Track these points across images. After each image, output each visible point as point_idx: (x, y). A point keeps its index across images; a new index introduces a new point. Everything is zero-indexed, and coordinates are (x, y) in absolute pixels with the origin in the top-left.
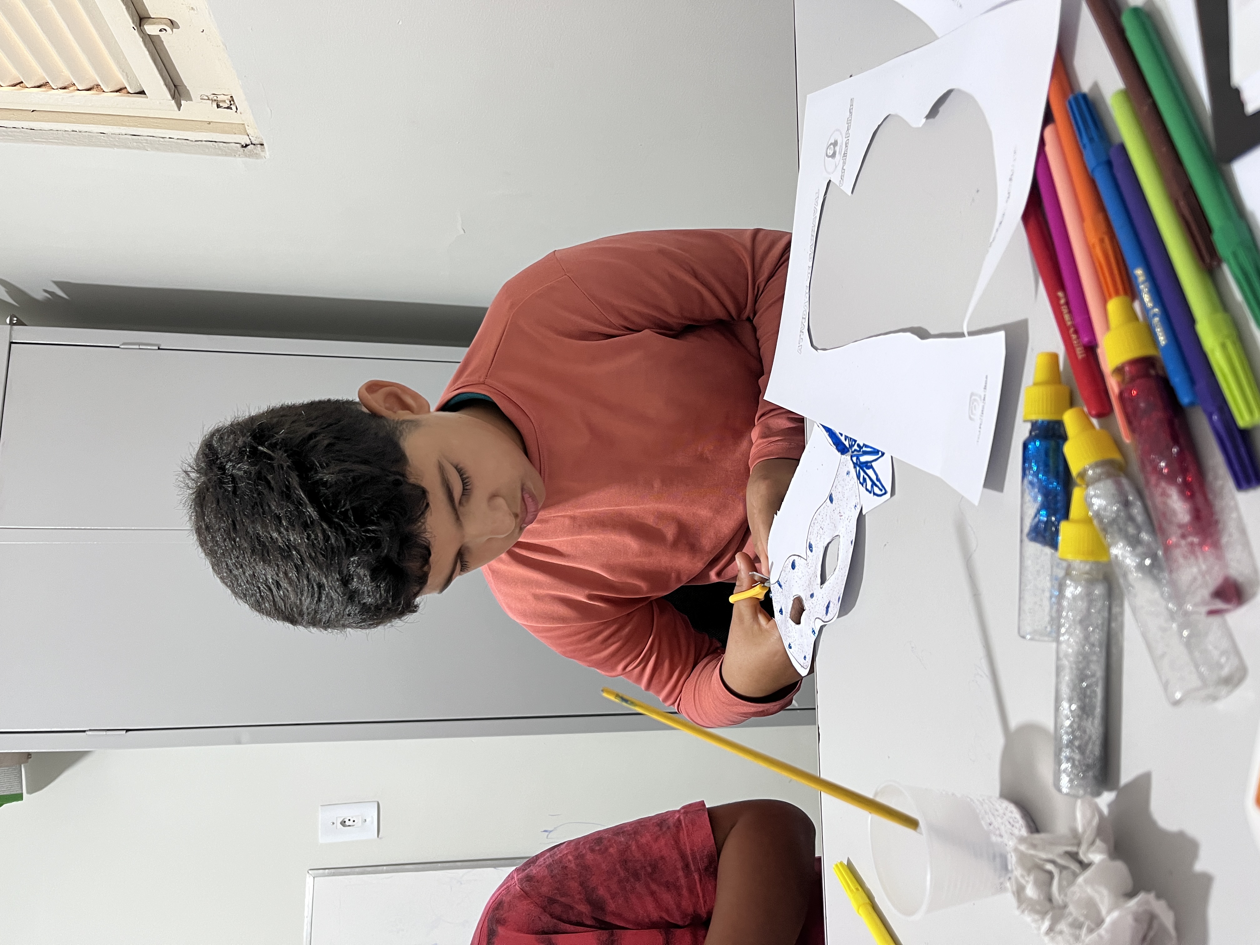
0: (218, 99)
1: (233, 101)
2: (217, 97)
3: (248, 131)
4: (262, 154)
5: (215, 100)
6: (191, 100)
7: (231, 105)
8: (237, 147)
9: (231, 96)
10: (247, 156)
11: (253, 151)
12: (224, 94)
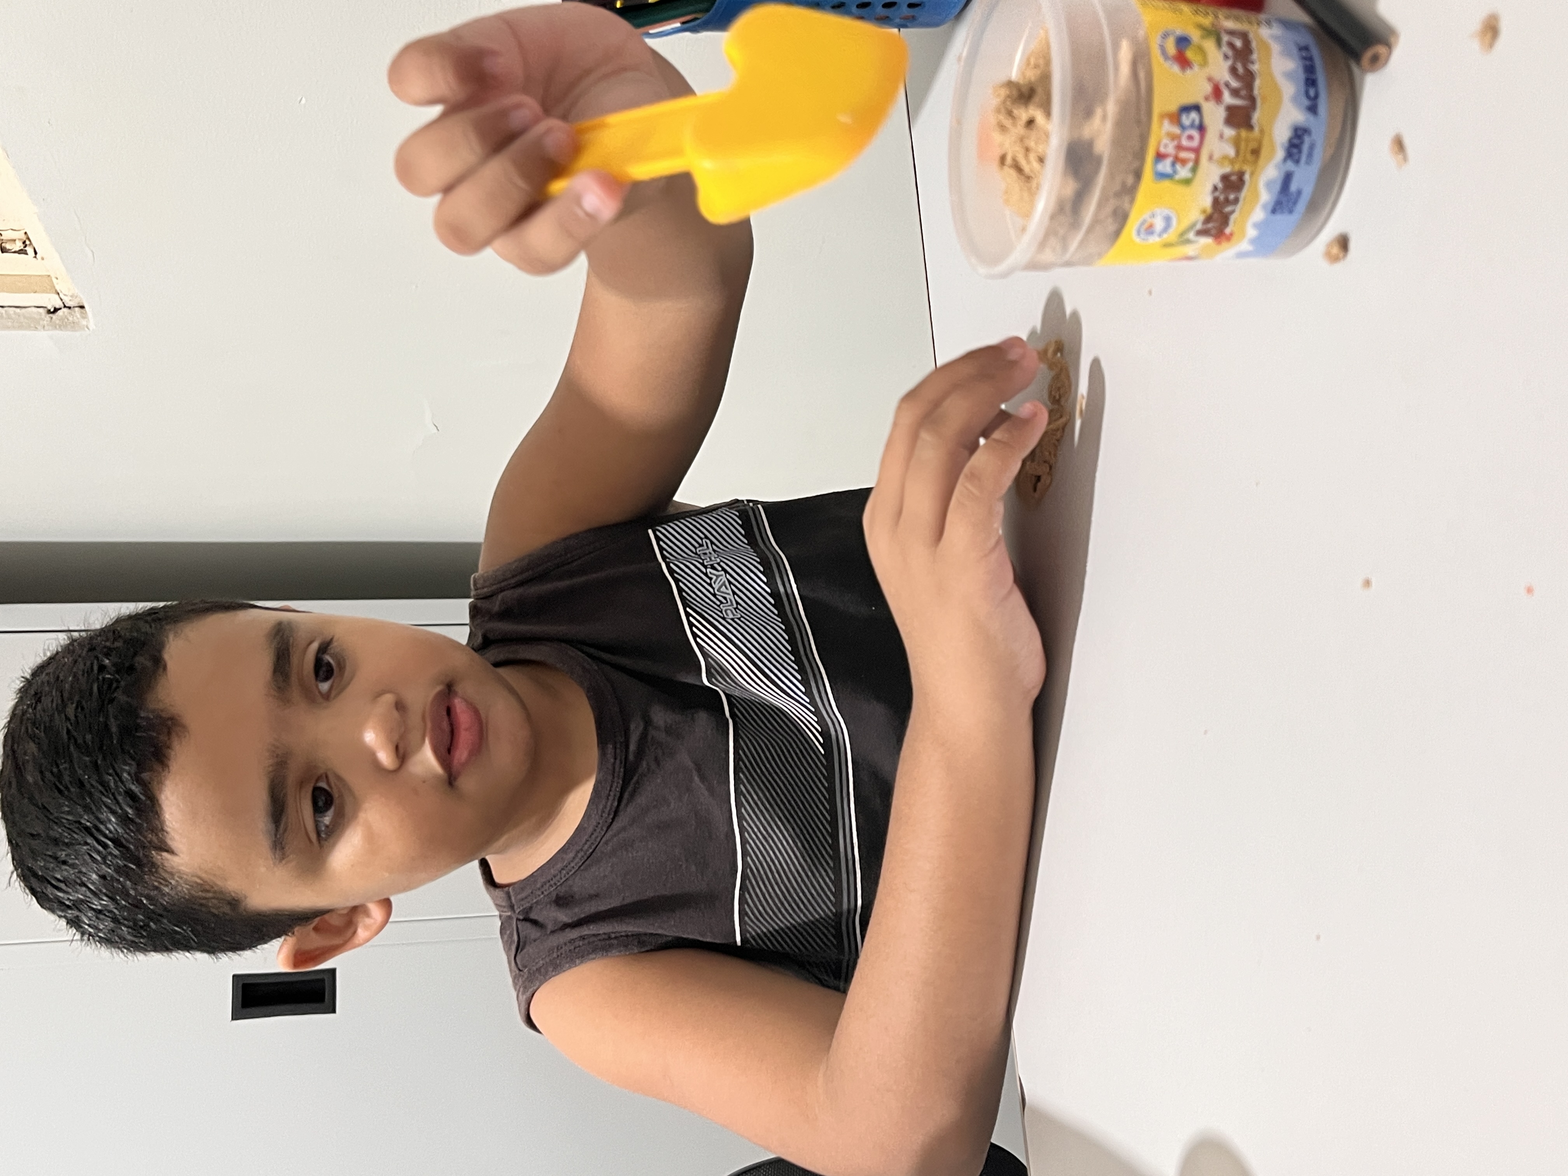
0: (3, 238)
1: (29, 239)
2: (2, 235)
3: (58, 288)
4: (84, 322)
7: (25, 246)
8: (40, 314)
9: (24, 231)
10: (58, 327)
11: (68, 320)
12: (12, 230)
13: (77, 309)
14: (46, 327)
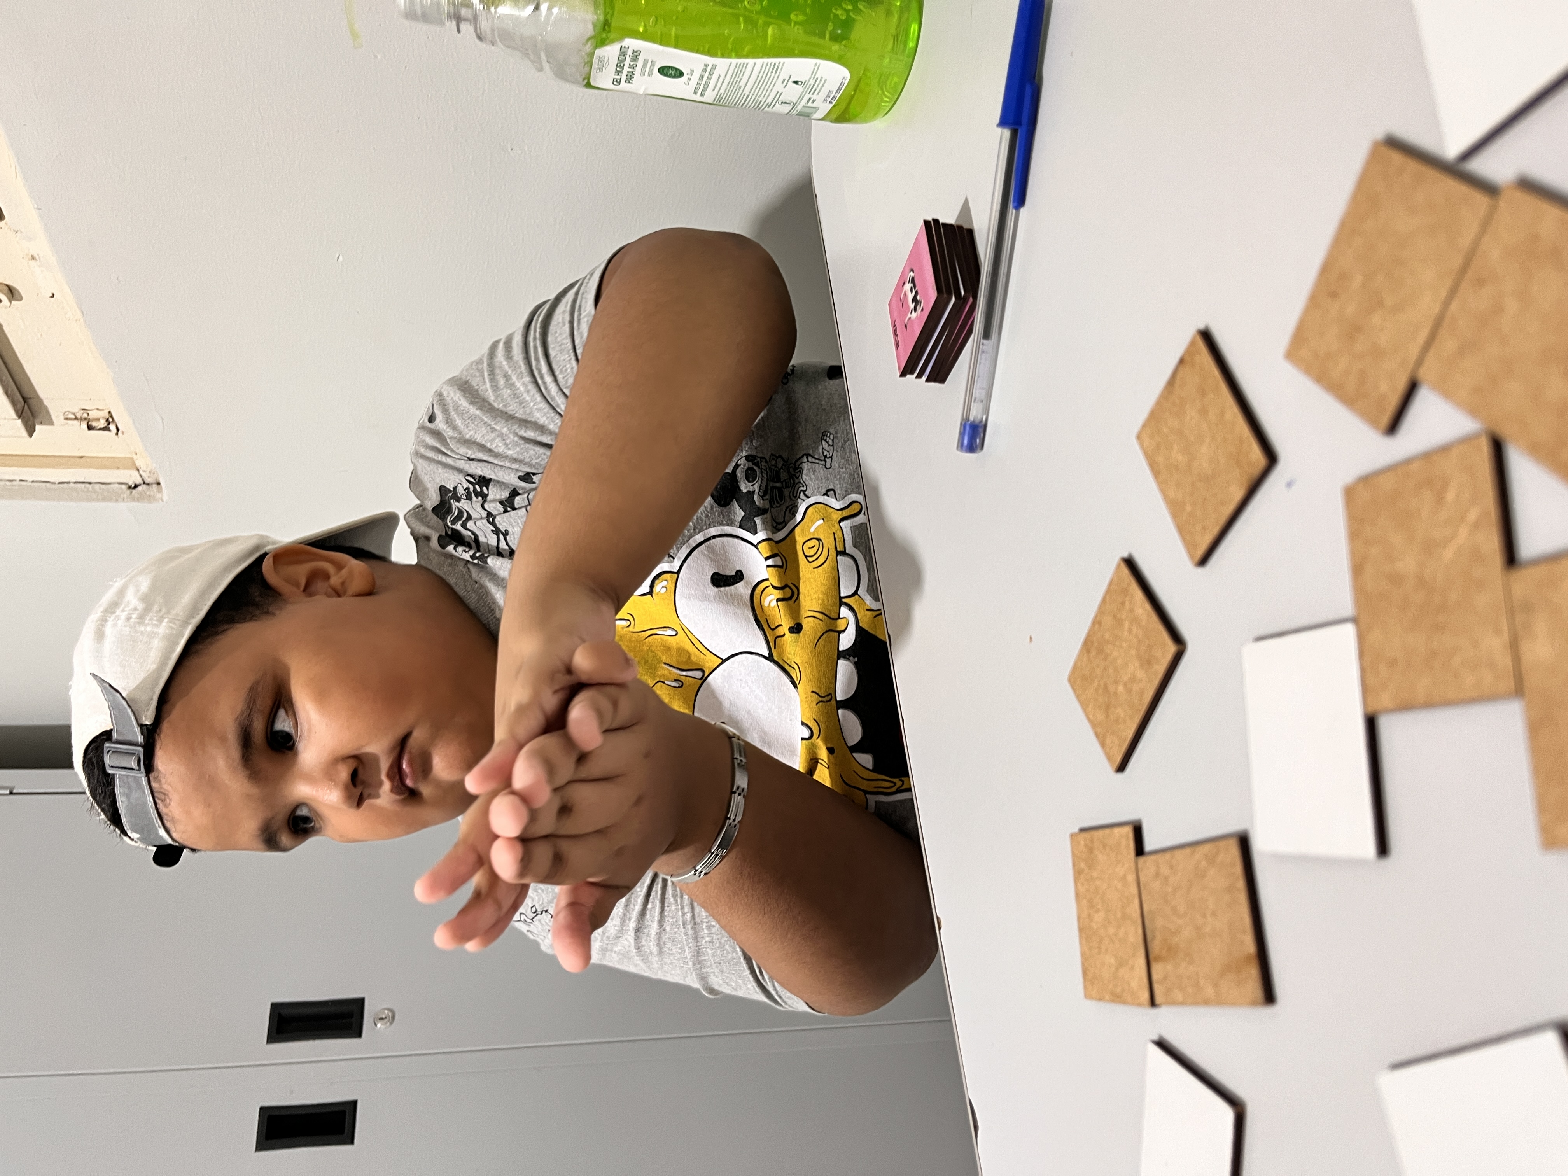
0: (89, 417)
1: (112, 417)
2: (88, 414)
3: (138, 463)
4: (159, 496)
5: (85, 419)
6: (51, 423)
7: (109, 424)
8: (121, 489)
9: (108, 411)
10: (136, 499)
11: (145, 493)
12: (98, 409)
13: (155, 486)
14: (125, 500)
